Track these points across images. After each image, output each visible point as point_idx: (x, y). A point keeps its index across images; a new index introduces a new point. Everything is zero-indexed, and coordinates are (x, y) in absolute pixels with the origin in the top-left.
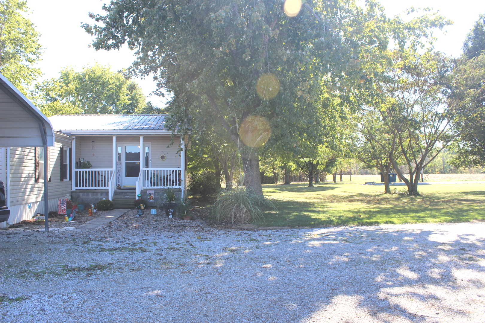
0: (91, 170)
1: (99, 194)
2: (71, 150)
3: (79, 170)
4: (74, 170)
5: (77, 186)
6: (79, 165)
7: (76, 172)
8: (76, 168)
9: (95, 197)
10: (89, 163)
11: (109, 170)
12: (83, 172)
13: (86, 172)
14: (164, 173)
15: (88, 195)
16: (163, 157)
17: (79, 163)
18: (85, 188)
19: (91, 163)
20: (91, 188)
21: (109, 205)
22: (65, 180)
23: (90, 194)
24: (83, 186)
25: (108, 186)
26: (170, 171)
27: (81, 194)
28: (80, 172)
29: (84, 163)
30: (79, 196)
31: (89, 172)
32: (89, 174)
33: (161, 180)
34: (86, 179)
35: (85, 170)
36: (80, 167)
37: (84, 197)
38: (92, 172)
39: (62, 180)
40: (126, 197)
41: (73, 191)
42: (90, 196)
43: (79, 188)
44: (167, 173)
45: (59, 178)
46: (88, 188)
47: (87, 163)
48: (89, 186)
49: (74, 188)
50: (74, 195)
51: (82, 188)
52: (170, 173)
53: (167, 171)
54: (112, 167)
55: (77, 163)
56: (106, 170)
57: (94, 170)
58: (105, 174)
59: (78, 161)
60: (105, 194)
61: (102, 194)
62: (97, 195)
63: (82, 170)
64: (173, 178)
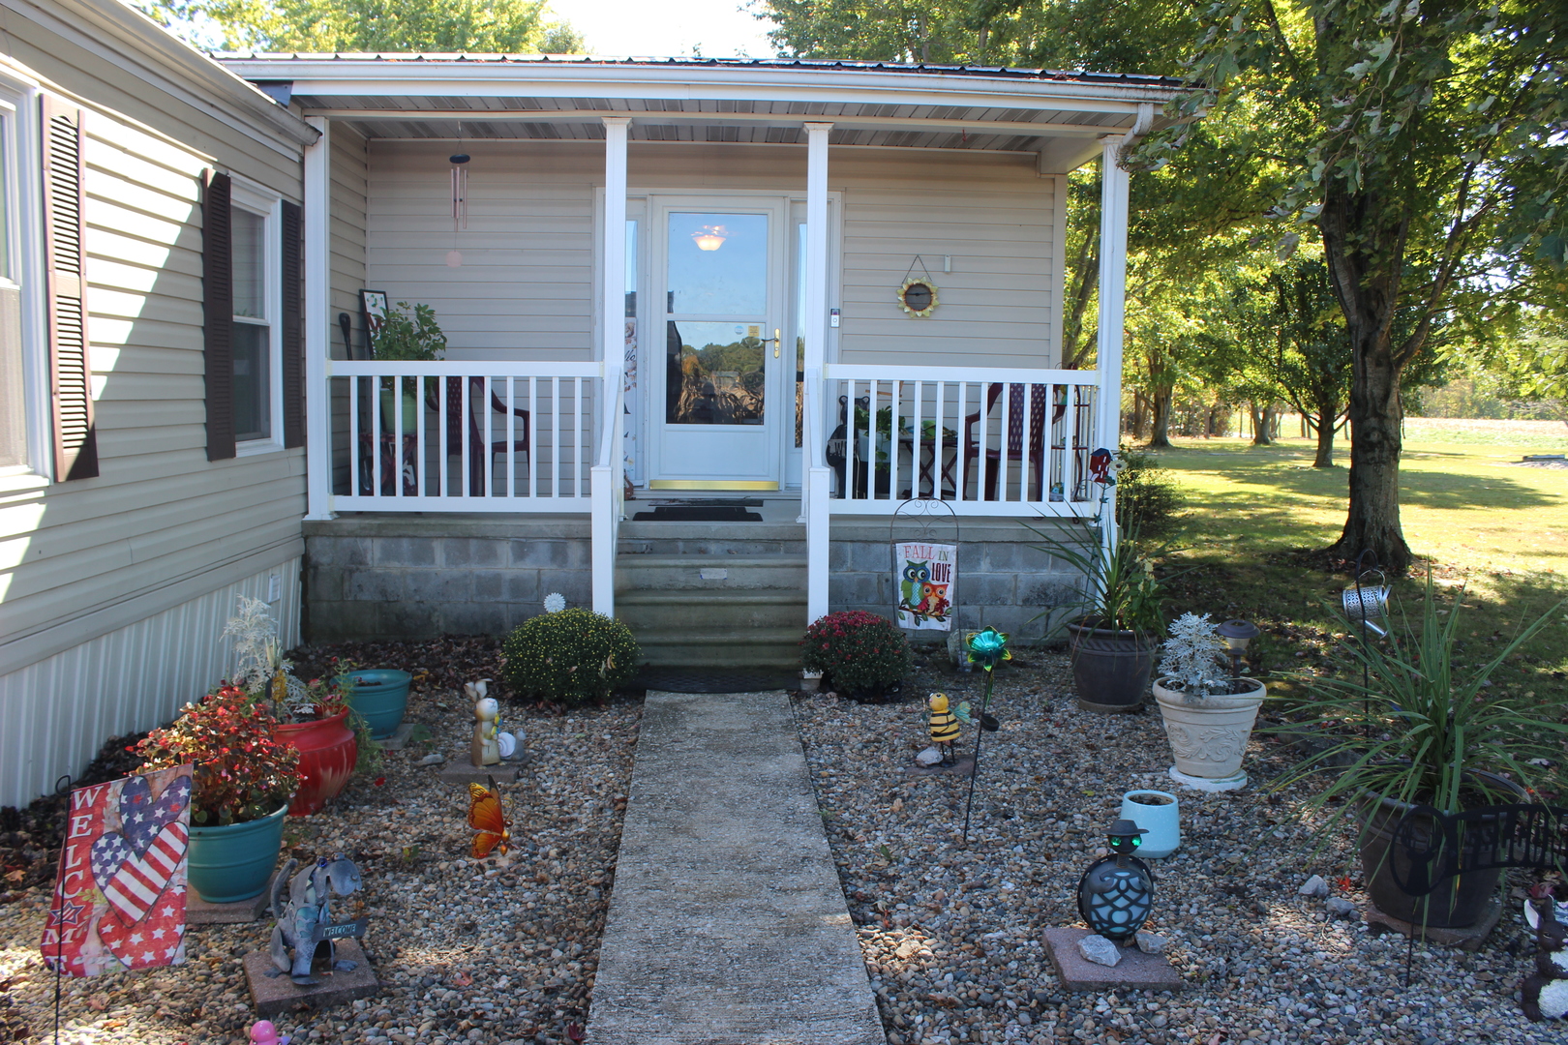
0: (441, 369)
1: (505, 550)
2: (293, 218)
3: (355, 369)
4: (321, 366)
5: (341, 486)
6: (354, 336)
7: (339, 385)
8: (335, 356)
9: (479, 569)
10: (425, 316)
11: (578, 369)
12: (387, 382)
13: (409, 384)
14: (929, 401)
15: (423, 555)
16: (918, 296)
17: (355, 322)
18: (399, 503)
19: (440, 322)
20: (444, 503)
21: (609, 663)
22: (245, 449)
23: (439, 549)
24: (388, 489)
25: (587, 493)
26: (973, 387)
27: (374, 550)
28: (365, 382)
29: (389, 321)
30: (357, 560)
31: (432, 383)
32: (432, 405)
33: (906, 445)
34: (410, 439)
35: (399, 369)
36: (366, 352)
37: (395, 567)
38: (454, 383)
39: (219, 448)
40: (710, 575)
41: (319, 525)
42: (441, 563)
43: (355, 502)
44: (951, 401)
45: (200, 436)
46: (422, 503)
47: (413, 318)
48: (433, 490)
49: (323, 504)
50: (325, 553)
51: (378, 503)
52: (972, 401)
53: (952, 387)
54: (588, 351)
55: (342, 323)
56: (556, 369)
57: (465, 369)
58: (544, 398)
59: (350, 306)
60: (543, 549)
61: (523, 548)
62: (489, 555)
63: (376, 369)
64: (995, 434)
